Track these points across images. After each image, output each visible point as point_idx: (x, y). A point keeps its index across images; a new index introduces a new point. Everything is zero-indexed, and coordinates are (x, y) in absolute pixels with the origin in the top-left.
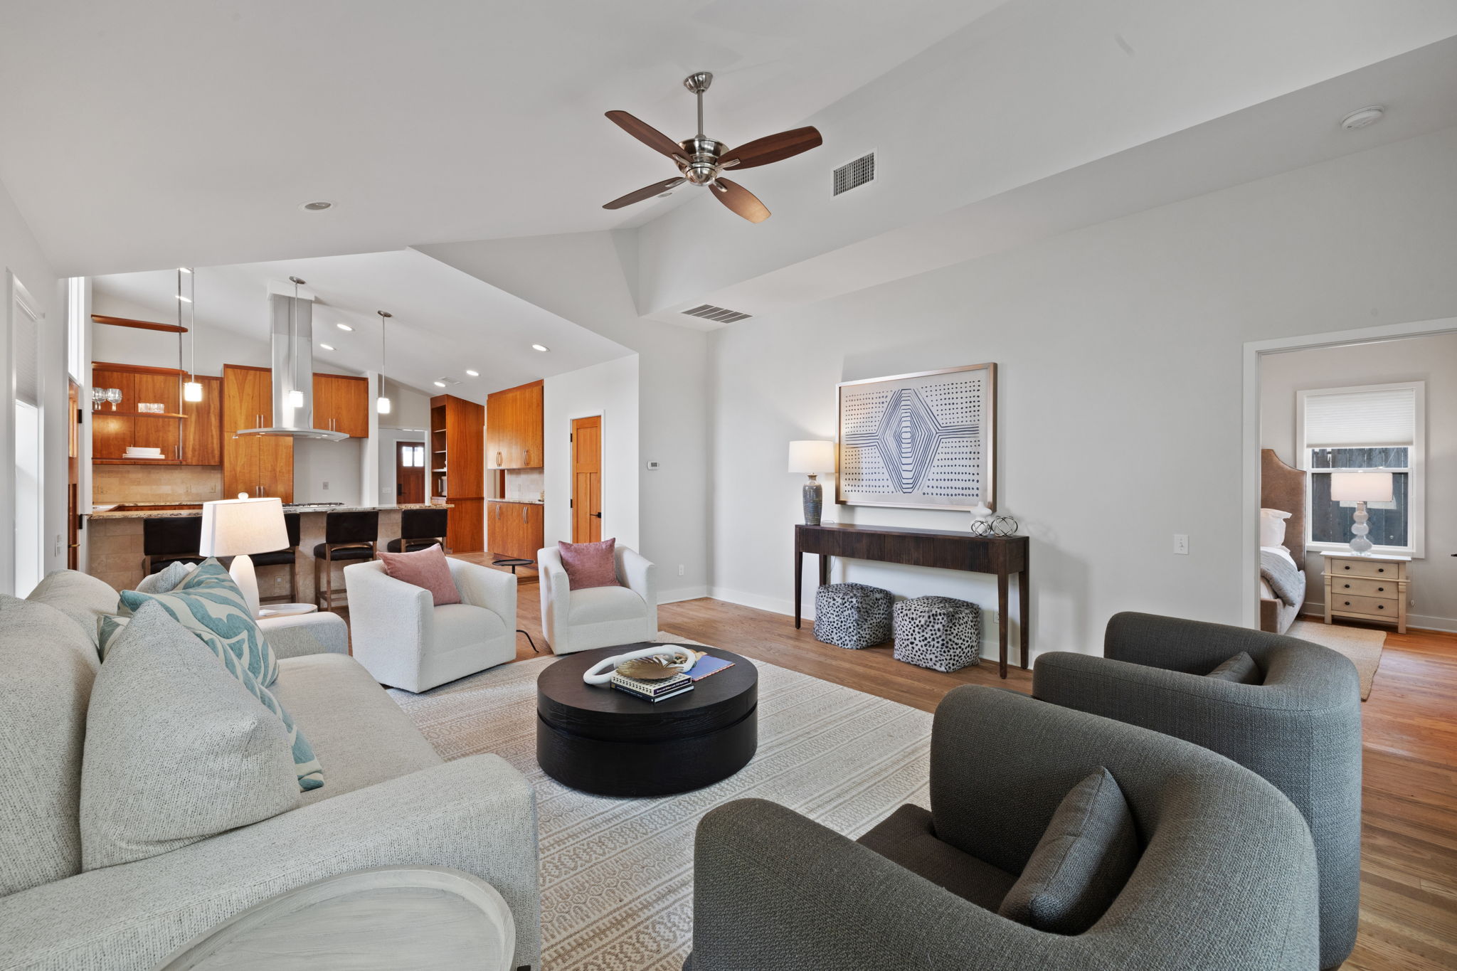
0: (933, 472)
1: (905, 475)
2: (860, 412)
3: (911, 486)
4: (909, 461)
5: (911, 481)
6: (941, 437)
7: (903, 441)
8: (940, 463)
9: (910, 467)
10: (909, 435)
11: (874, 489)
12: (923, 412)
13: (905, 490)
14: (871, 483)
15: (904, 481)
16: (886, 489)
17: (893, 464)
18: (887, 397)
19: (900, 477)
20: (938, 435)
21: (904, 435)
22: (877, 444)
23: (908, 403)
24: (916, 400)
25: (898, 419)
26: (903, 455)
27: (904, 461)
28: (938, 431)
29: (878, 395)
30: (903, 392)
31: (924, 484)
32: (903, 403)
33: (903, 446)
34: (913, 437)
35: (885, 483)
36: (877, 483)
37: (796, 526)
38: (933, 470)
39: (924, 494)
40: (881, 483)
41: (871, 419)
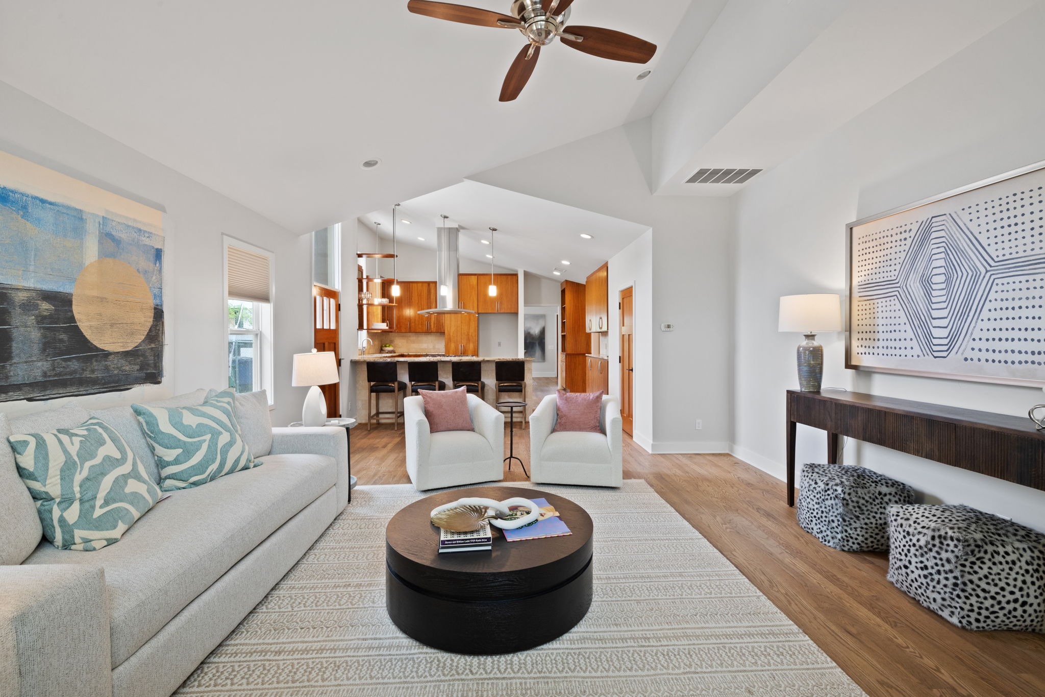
0: (980, 327)
1: (936, 333)
2: (876, 254)
3: (945, 348)
4: (944, 313)
5: (946, 341)
6: (993, 277)
7: (934, 287)
8: (993, 315)
9: (944, 323)
10: (942, 278)
11: (893, 352)
12: (964, 243)
13: (936, 354)
14: (890, 344)
15: (935, 341)
16: (909, 352)
17: (919, 319)
18: (910, 230)
19: (929, 336)
20: (989, 274)
21: (935, 279)
22: (897, 293)
23: (942, 234)
24: (954, 229)
25: (926, 259)
26: (934, 306)
27: (935, 314)
28: (989, 268)
29: (898, 231)
30: (934, 220)
31: (965, 346)
32: (934, 235)
33: (934, 293)
34: (948, 281)
35: (908, 344)
36: (898, 344)
37: (788, 392)
38: (980, 324)
39: (966, 359)
40: (902, 344)
41: (889, 263)
